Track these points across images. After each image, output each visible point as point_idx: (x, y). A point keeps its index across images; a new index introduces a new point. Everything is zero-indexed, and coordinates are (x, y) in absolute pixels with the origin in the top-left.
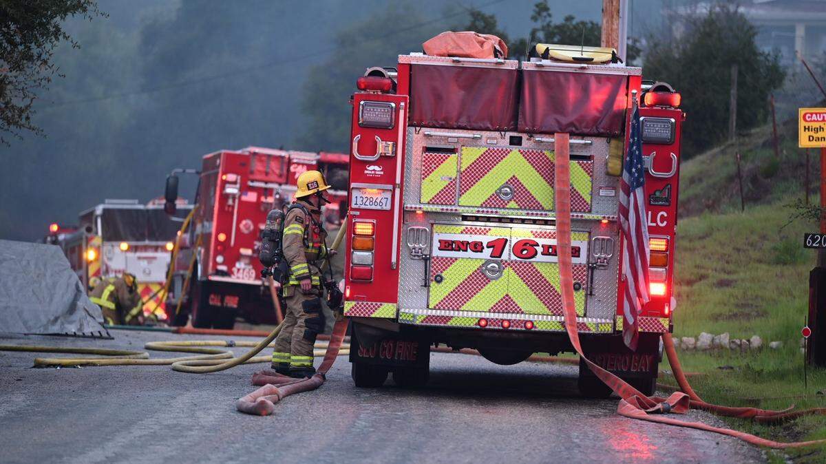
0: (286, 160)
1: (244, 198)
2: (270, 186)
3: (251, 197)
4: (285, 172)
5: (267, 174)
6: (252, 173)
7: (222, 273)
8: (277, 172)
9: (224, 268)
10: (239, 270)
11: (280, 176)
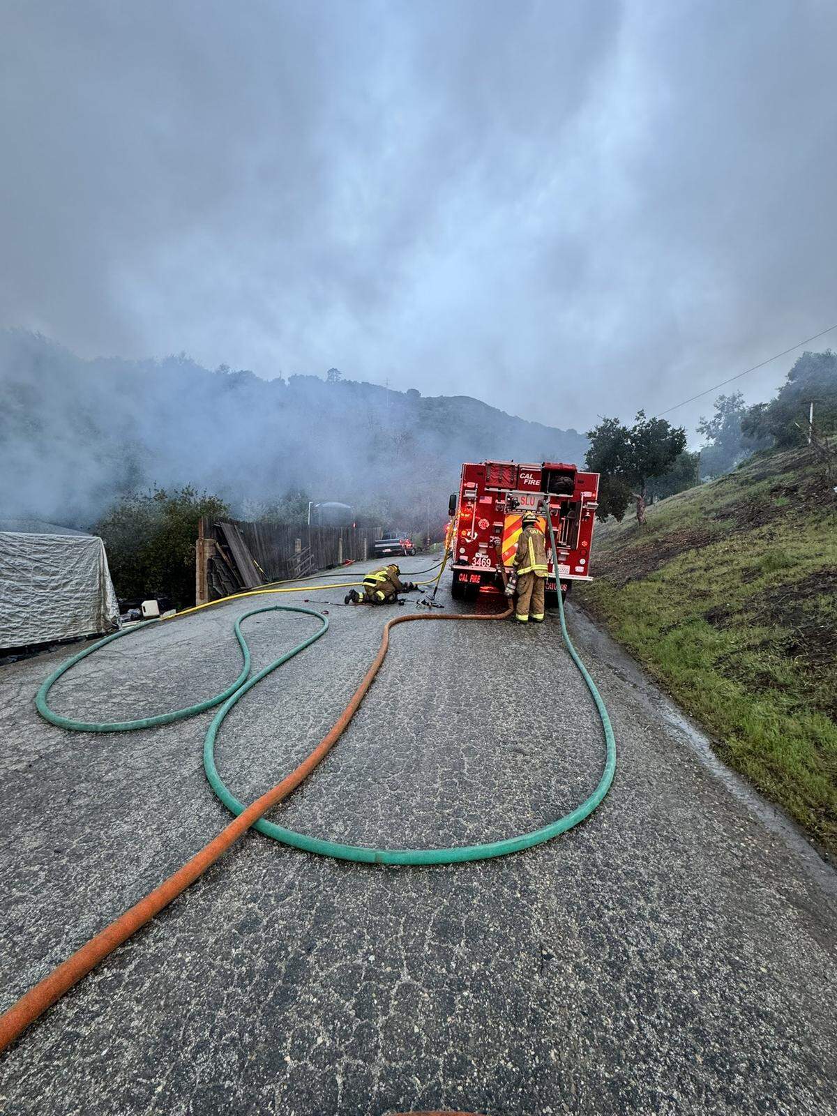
0: (516, 469)
1: (481, 501)
2: (502, 490)
3: (488, 500)
4: (515, 479)
5: (500, 481)
6: (488, 481)
7: (464, 563)
8: (509, 479)
9: (465, 558)
10: (478, 559)
11: (512, 482)
